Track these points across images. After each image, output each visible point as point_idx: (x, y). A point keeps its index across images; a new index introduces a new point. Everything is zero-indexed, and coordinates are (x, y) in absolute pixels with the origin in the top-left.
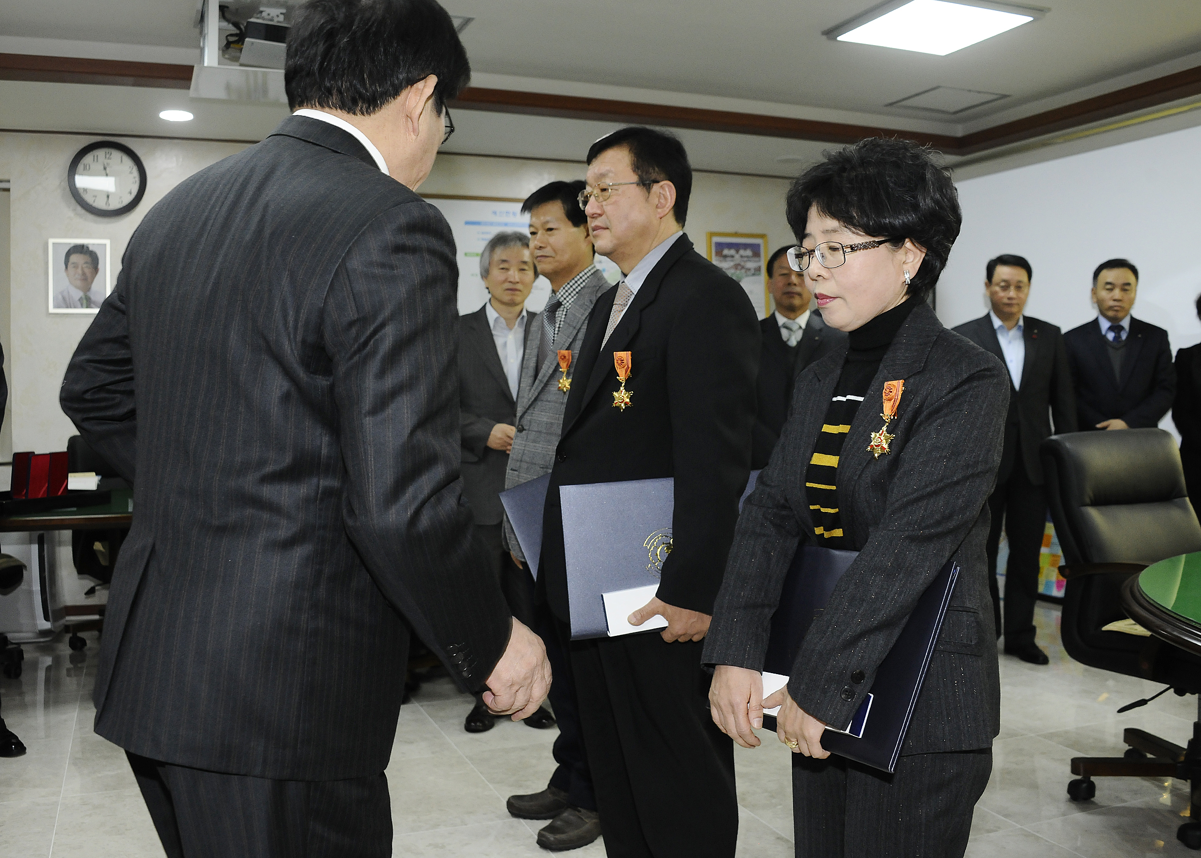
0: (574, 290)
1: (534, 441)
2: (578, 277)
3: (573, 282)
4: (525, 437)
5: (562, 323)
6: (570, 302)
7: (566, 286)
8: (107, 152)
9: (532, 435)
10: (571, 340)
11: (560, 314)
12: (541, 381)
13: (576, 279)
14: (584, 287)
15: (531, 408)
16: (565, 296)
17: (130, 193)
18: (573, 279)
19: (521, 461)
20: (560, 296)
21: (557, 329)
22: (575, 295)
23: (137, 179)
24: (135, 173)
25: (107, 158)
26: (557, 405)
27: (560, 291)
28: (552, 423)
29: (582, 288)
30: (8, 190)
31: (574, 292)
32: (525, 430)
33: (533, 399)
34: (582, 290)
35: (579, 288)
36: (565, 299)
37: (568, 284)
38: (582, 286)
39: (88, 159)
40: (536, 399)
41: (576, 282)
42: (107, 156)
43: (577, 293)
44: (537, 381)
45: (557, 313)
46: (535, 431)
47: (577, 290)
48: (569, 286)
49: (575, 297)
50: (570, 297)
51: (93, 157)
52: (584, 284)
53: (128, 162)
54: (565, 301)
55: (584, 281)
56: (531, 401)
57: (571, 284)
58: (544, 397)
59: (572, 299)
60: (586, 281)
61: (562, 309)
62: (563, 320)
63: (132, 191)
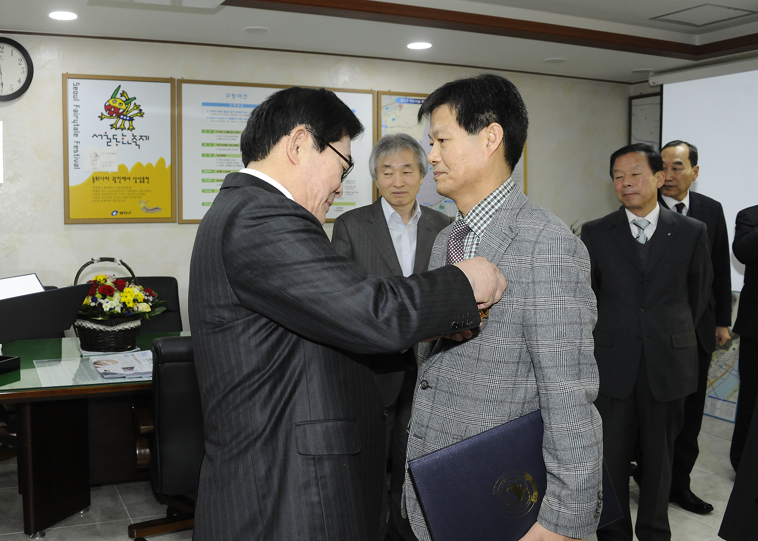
0: (487, 213)
1: (444, 404)
3: (486, 203)
6: (482, 228)
7: (477, 208)
9: (440, 396)
13: (489, 200)
14: (500, 209)
15: (438, 362)
16: (475, 221)
17: (20, 82)
18: (485, 199)
19: (427, 427)
20: (469, 220)
22: (488, 219)
23: (26, 70)
24: (24, 64)
26: (471, 360)
27: (469, 214)
28: (465, 383)
29: (496, 211)
31: (487, 216)
32: (431, 388)
34: (498, 213)
35: (493, 210)
36: (476, 224)
37: (479, 205)
38: (496, 207)
41: (489, 203)
42: (0, 49)
43: (491, 217)
45: (466, 240)
46: (444, 392)
47: (490, 213)
48: (480, 208)
49: (488, 222)
50: (482, 222)
52: (499, 205)
53: (17, 55)
54: (476, 228)
55: (499, 201)
57: (483, 205)
60: (502, 202)
61: (471, 236)
62: (473, 250)
63: (21, 80)
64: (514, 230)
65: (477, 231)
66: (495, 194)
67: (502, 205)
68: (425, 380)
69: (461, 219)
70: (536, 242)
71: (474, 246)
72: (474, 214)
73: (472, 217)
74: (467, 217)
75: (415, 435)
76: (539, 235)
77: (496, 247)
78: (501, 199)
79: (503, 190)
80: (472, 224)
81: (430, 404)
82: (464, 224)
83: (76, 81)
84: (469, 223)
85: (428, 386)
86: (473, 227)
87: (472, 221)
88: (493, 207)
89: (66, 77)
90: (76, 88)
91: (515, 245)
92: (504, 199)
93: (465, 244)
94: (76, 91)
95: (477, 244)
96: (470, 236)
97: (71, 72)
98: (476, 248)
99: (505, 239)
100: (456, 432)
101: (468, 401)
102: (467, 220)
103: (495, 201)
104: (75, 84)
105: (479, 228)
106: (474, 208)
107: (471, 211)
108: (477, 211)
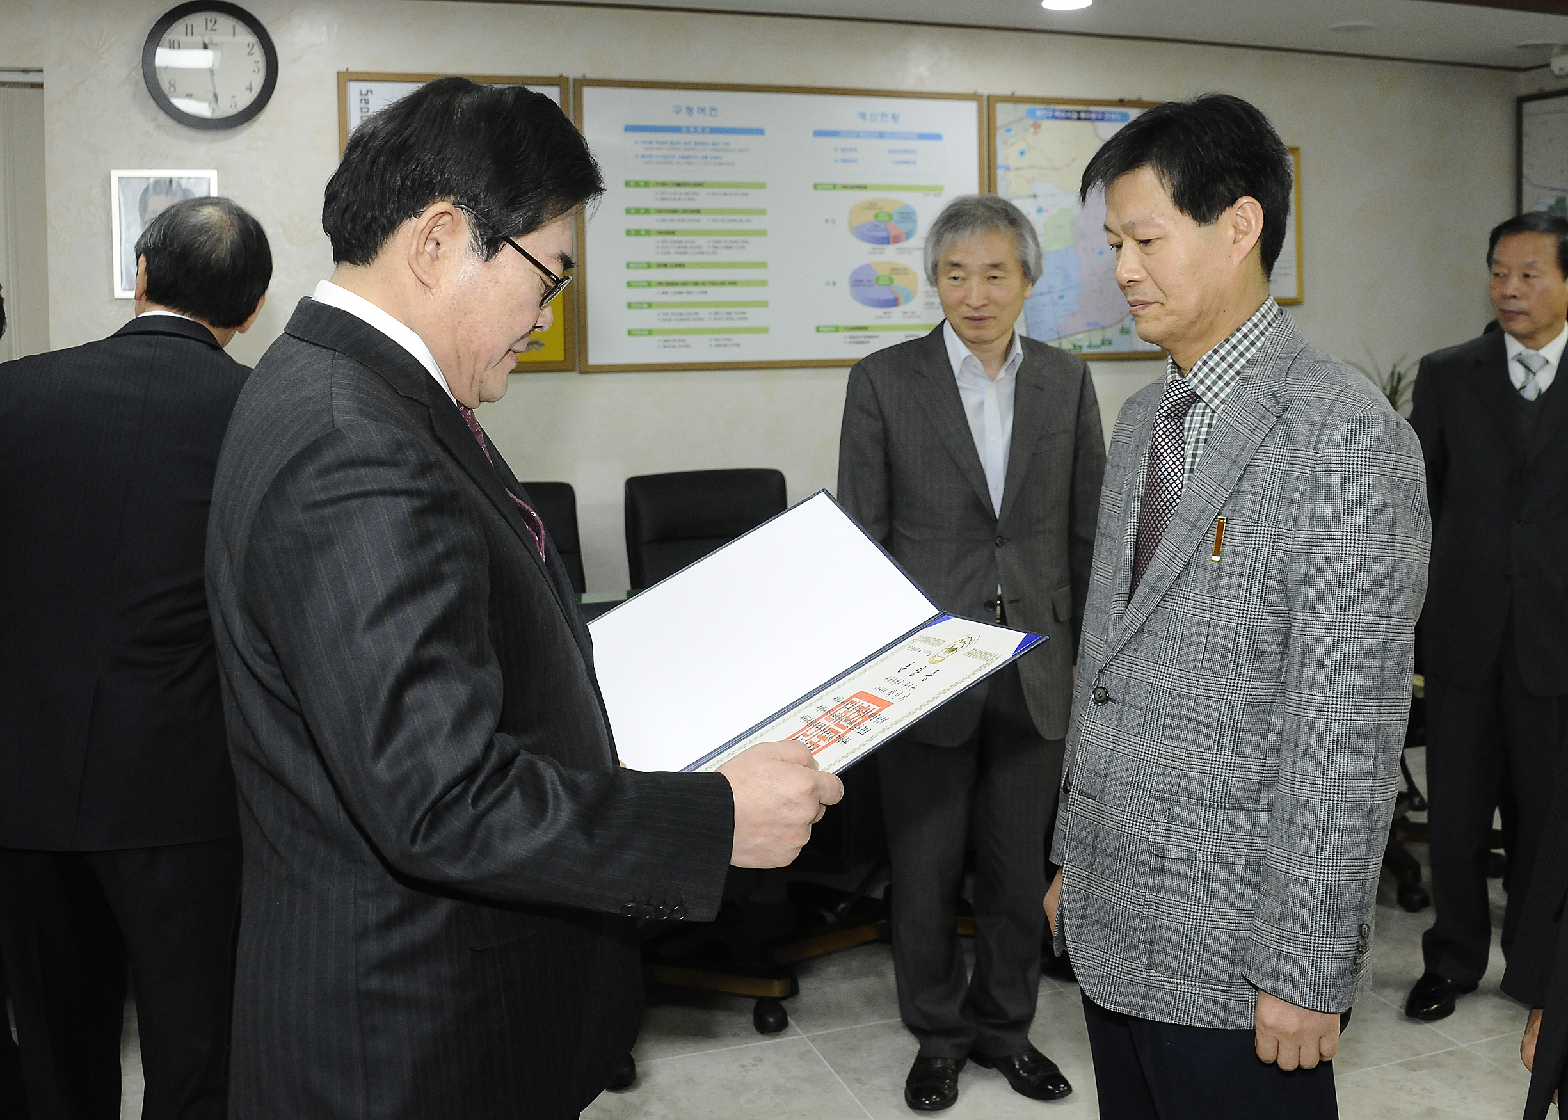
0: (1231, 366)
1: (1139, 733)
2: (1239, 335)
3: (1228, 346)
4: (1115, 718)
5: (1201, 445)
6: (1222, 396)
7: (1210, 357)
8: (209, 20)
9: (1133, 718)
10: (1227, 494)
11: (1195, 422)
12: (1153, 589)
13: (1234, 341)
14: (1255, 358)
15: (1129, 651)
16: (1208, 382)
17: (250, 89)
18: (1227, 341)
19: (1106, 776)
20: (1195, 381)
21: (1189, 460)
22: (1233, 378)
23: (262, 65)
24: (258, 55)
25: (209, 28)
26: (1193, 651)
27: (1195, 369)
28: (1182, 695)
29: (1248, 361)
30: (40, 86)
31: (1232, 372)
32: (1114, 701)
33: (1134, 628)
34: (1251, 366)
35: (1243, 361)
36: (1209, 388)
37: (1216, 352)
38: (1248, 355)
39: (177, 31)
40: (1140, 630)
41: (1234, 347)
42: (210, 25)
43: (1238, 373)
44: (1142, 589)
45: (1188, 418)
46: (1141, 709)
47: (1237, 367)
48: (1217, 358)
49: (1233, 384)
50: (1221, 383)
51: (185, 27)
52: (1253, 350)
53: (246, 37)
54: (1210, 395)
55: (1253, 344)
56: (1129, 633)
57: (1222, 352)
58: (1159, 625)
59: (1228, 390)
60: (1259, 344)
61: (1199, 411)
62: (1202, 437)
63: (253, 86)
64: (1281, 400)
65: (1211, 401)
66: (1245, 330)
67: (1259, 351)
68: (1102, 687)
69: (1178, 378)
70: (1323, 425)
71: (1204, 429)
72: (1206, 369)
73: (1201, 375)
74: (1190, 375)
75: (1081, 792)
76: (1330, 411)
77: (1247, 432)
78: (1258, 338)
79: (1260, 321)
80: (1203, 388)
81: (1112, 732)
82: (1186, 389)
83: (365, 86)
84: (1197, 387)
85: (1108, 699)
86: (1204, 394)
87: (1201, 382)
88: (1242, 355)
89: (345, 78)
90: (367, 101)
91: (1282, 430)
92: (1263, 339)
93: (1187, 426)
94: (366, 106)
95: (1210, 426)
96: (1197, 411)
97: (356, 67)
98: (1208, 433)
99: (1264, 417)
100: (1162, 787)
101: (1187, 728)
102: (1191, 380)
103: (1246, 343)
104: (364, 92)
105: (1216, 395)
106: (1205, 357)
107: (1200, 363)
108: (1211, 363)
